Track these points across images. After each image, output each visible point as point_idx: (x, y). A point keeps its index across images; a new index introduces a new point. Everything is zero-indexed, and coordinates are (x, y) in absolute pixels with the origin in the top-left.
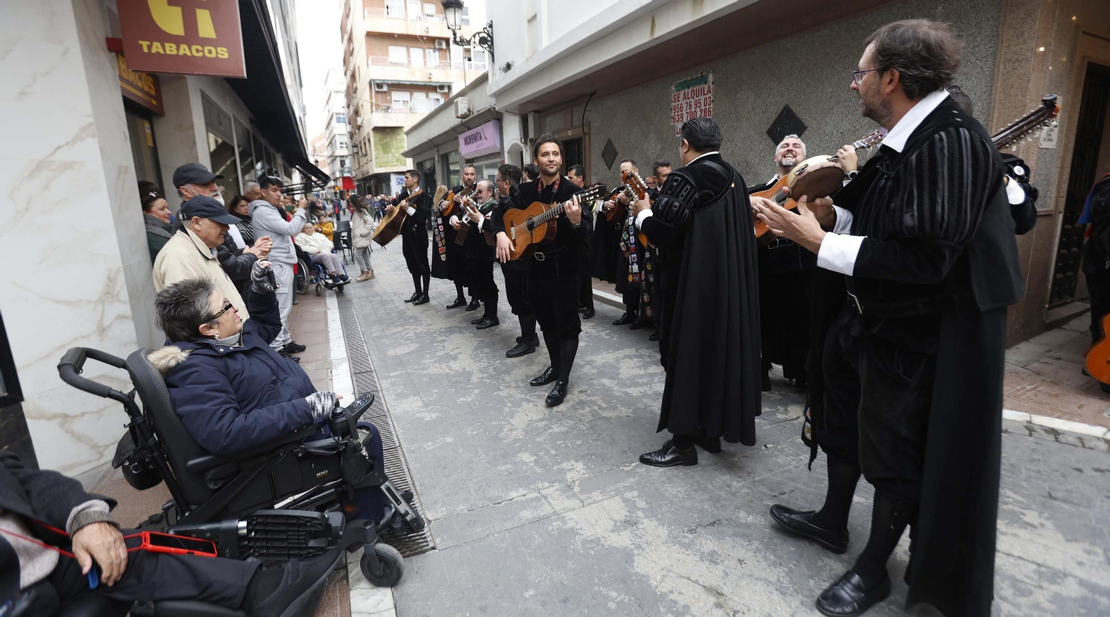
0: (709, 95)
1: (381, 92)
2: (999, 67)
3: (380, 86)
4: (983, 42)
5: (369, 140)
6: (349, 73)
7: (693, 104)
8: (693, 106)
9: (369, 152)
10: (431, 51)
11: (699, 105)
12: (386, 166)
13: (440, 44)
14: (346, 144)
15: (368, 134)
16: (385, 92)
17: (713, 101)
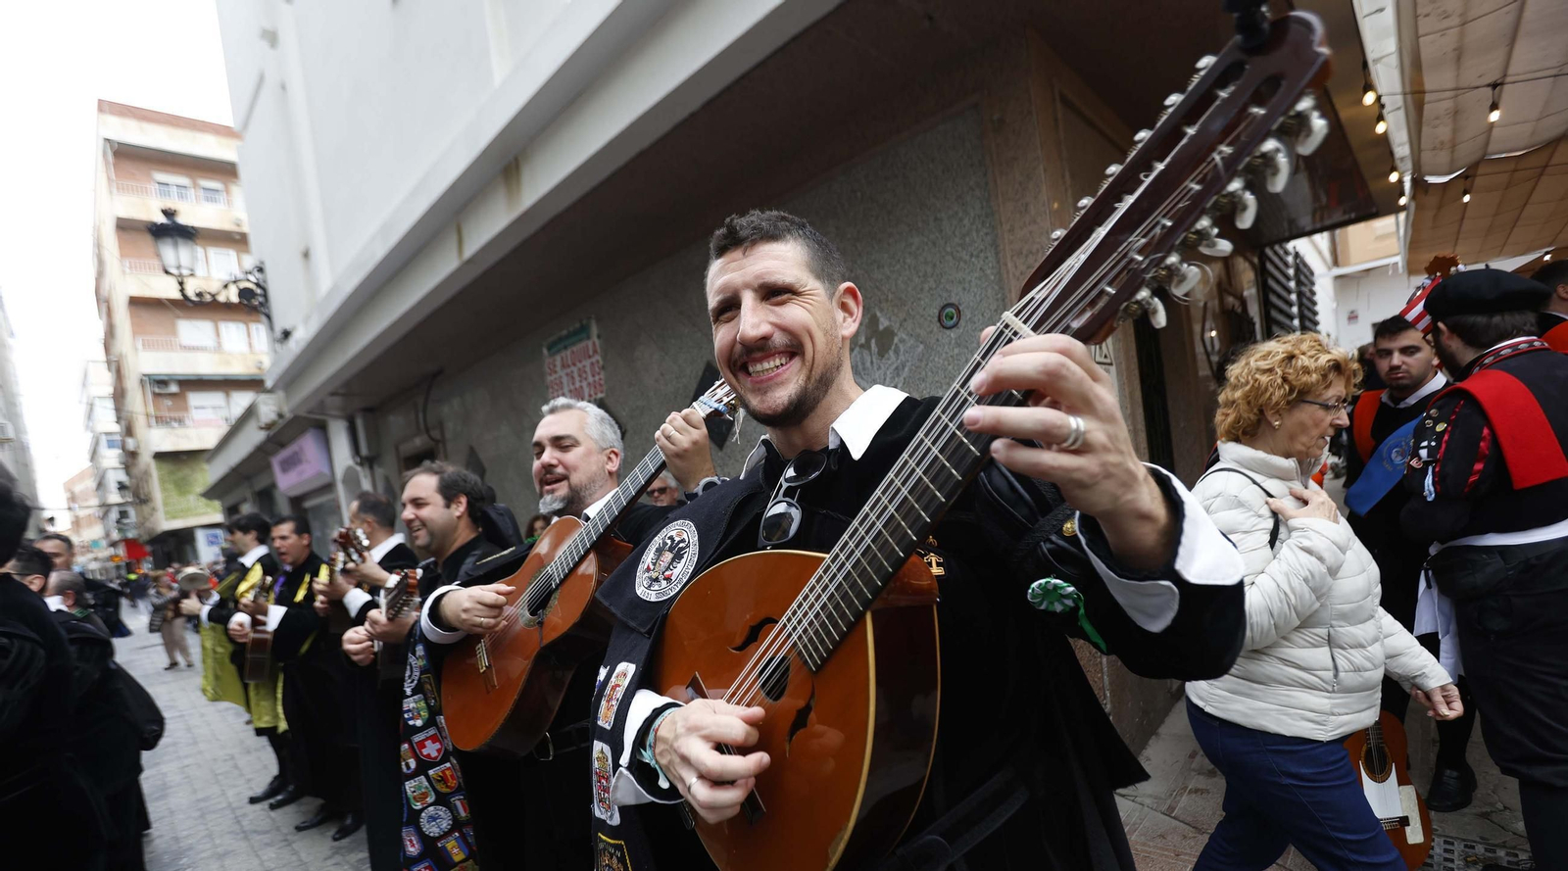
0: (598, 357)
1: (165, 394)
2: (1006, 265)
4: (974, 227)
5: (150, 476)
6: (114, 367)
7: (576, 375)
8: (577, 379)
9: (151, 496)
11: (584, 375)
12: (184, 517)
15: (148, 465)
16: (173, 395)
17: (603, 368)
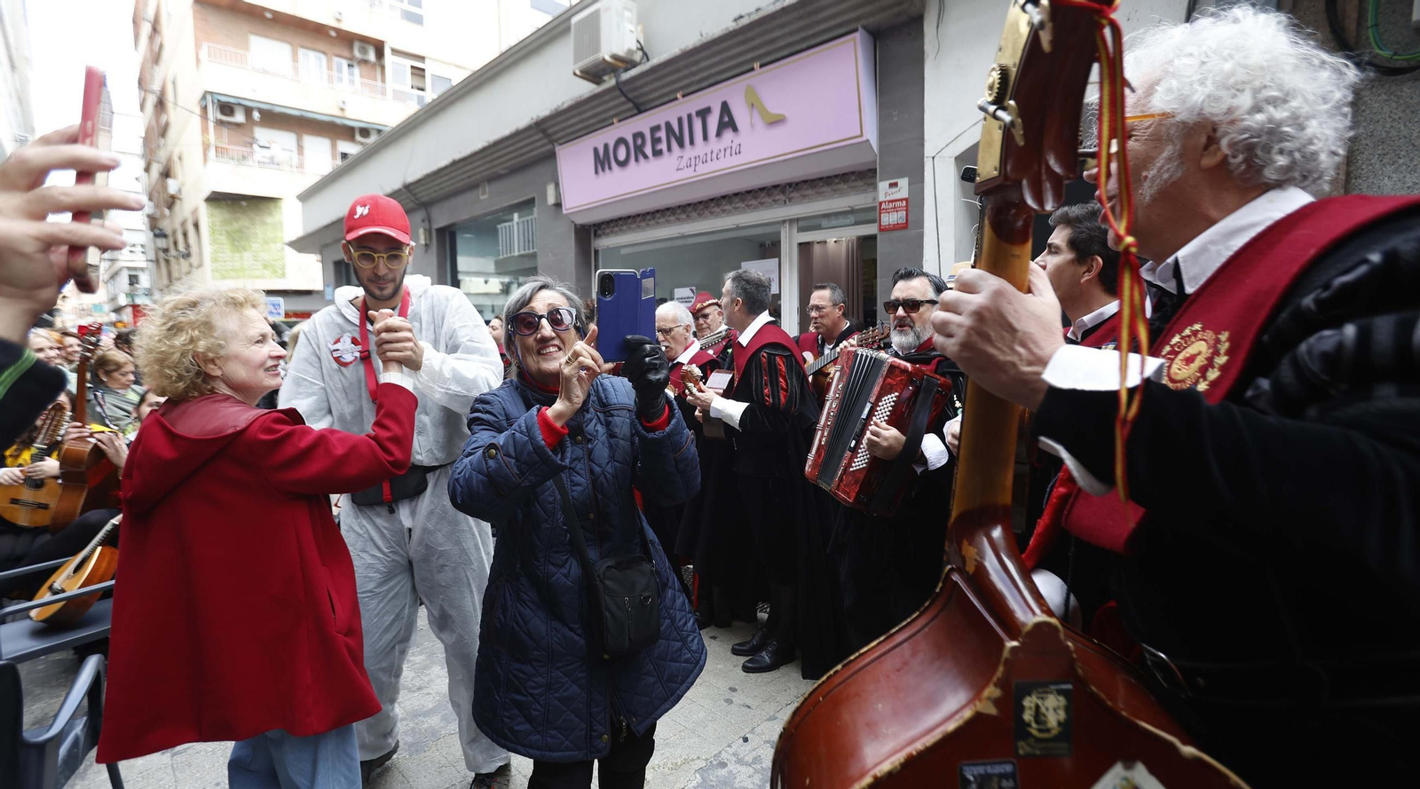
1: (229, 123)
3: (227, 108)
5: (196, 226)
6: (151, 100)
9: (194, 249)
10: (344, 63)
12: (238, 277)
13: (364, 51)
14: (142, 246)
15: (195, 212)
16: (238, 125)
